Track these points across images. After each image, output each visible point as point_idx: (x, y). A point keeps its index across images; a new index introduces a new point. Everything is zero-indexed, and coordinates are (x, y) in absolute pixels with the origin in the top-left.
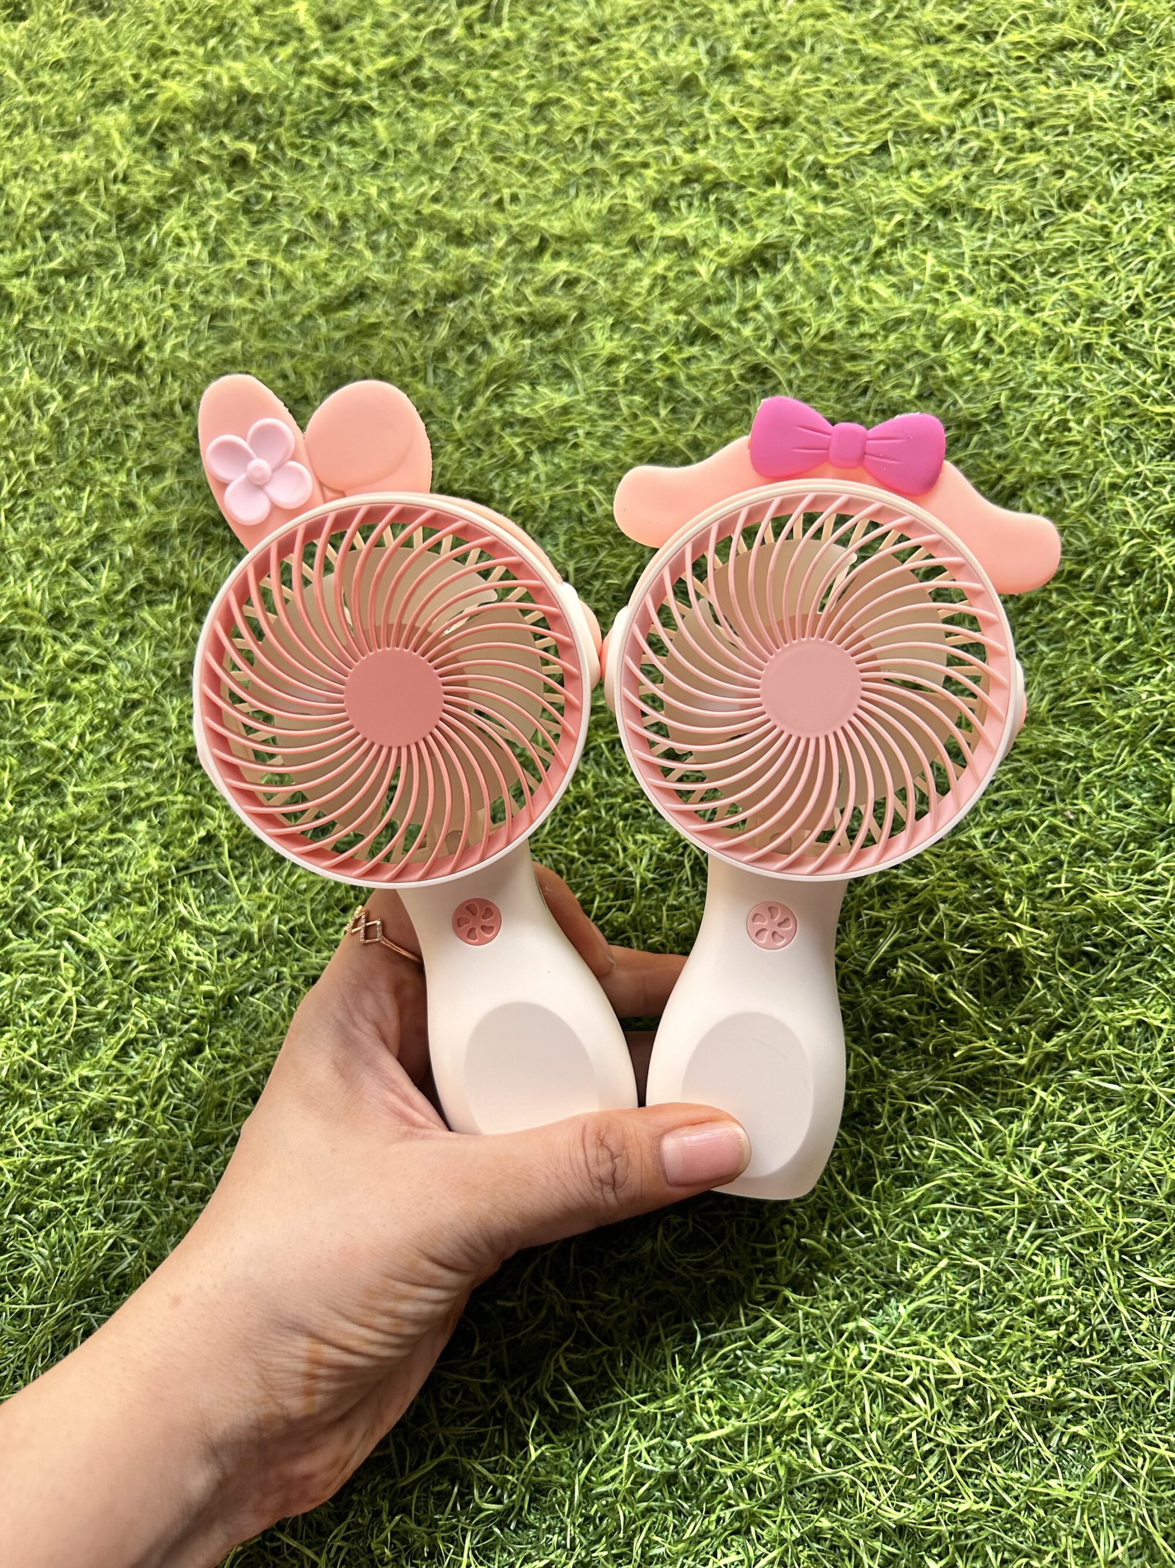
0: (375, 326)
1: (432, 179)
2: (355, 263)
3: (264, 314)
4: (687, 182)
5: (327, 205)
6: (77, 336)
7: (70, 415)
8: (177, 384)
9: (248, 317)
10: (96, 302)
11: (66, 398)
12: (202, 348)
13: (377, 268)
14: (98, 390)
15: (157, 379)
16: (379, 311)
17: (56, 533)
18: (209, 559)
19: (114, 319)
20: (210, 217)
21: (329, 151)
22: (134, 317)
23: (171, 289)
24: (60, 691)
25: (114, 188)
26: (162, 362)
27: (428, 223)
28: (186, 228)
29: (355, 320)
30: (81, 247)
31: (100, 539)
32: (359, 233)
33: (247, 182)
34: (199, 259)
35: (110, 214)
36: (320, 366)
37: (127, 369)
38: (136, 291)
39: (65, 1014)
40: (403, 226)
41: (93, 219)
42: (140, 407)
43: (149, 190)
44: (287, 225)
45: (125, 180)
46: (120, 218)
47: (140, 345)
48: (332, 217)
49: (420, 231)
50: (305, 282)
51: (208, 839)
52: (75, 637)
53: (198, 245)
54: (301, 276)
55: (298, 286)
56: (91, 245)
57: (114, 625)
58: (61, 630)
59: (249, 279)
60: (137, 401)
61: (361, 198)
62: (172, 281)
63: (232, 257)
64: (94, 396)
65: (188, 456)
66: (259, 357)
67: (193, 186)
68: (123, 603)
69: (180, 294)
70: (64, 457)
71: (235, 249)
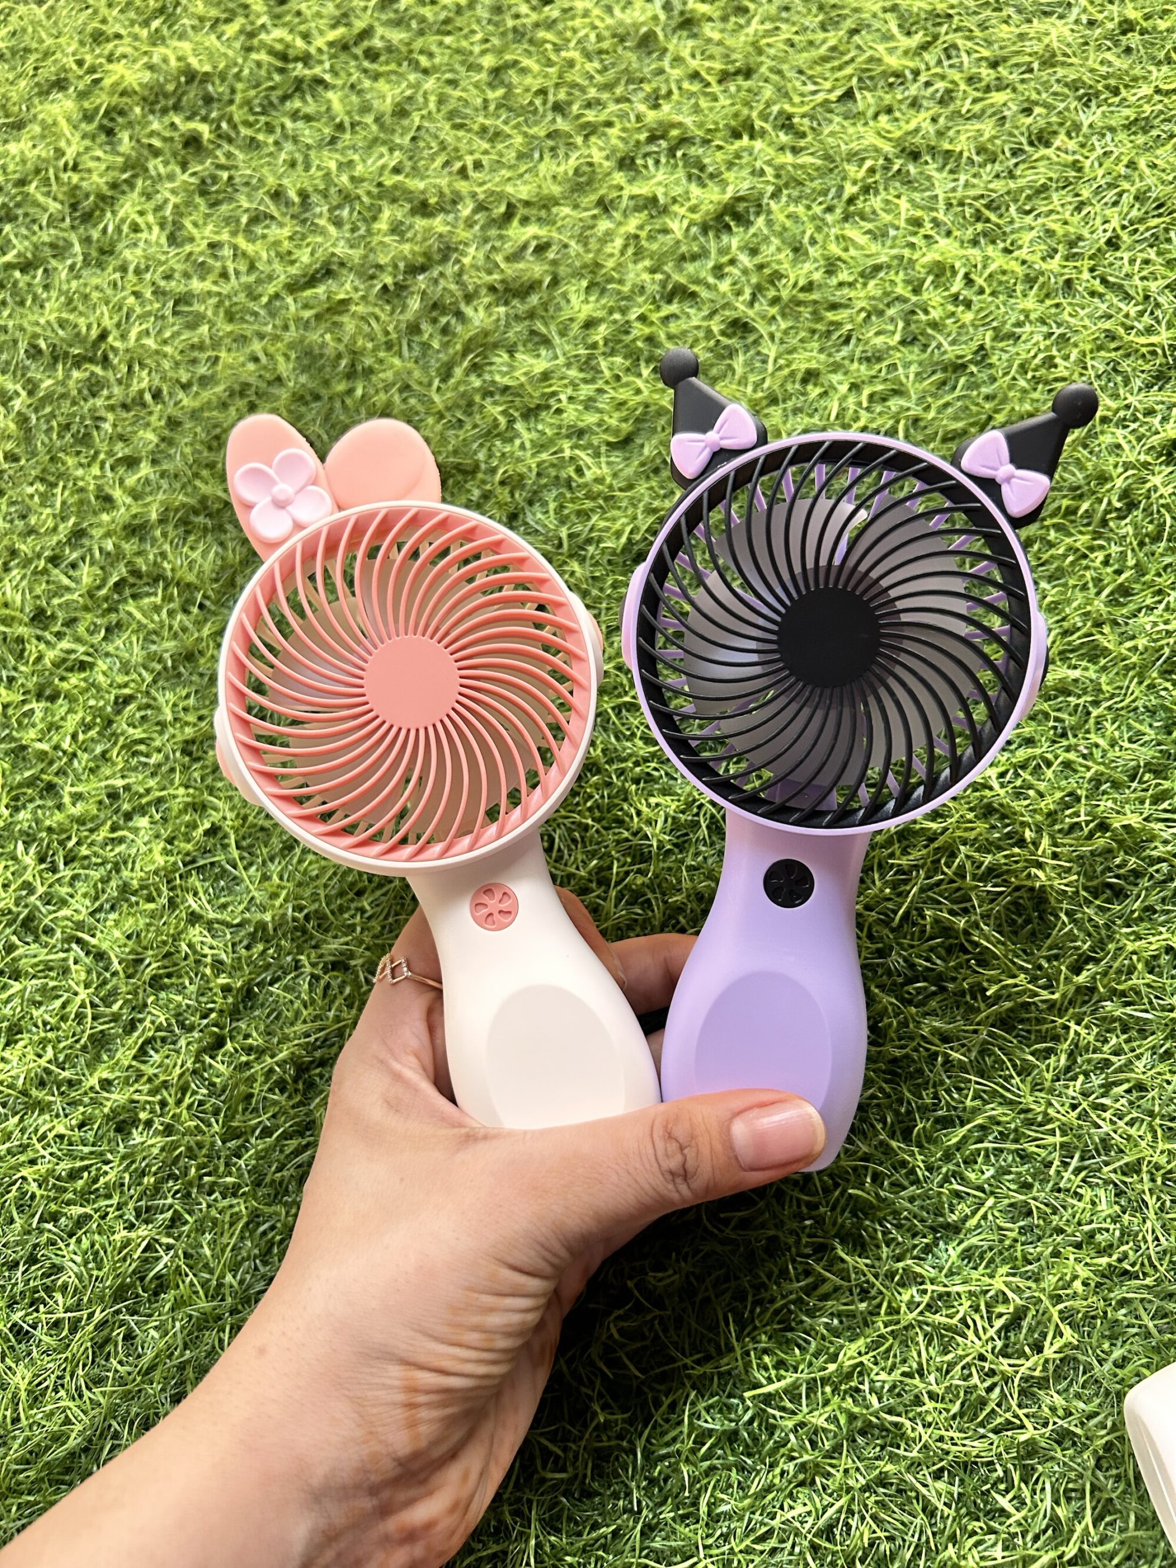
1: (391, 150)
2: (319, 239)
3: (229, 297)
4: (652, 139)
5: (285, 182)
6: (38, 330)
7: (36, 410)
9: (214, 300)
10: (54, 294)
11: (31, 393)
12: (167, 334)
13: (342, 243)
14: (63, 383)
16: (348, 286)
17: (31, 531)
19: (75, 309)
20: (166, 201)
21: (283, 126)
23: (131, 276)
24: (48, 692)
25: (65, 177)
27: (393, 195)
28: (141, 213)
29: (324, 297)
30: (35, 239)
31: (78, 534)
33: (202, 163)
34: (158, 244)
35: (62, 203)
36: (291, 346)
37: (91, 360)
38: (95, 281)
39: (80, 1017)
40: (365, 199)
41: (45, 210)
42: (109, 398)
43: (101, 176)
44: (246, 205)
45: (75, 168)
46: (74, 207)
47: (103, 336)
49: (384, 203)
50: (269, 262)
51: (213, 831)
52: (59, 635)
53: (156, 229)
56: (46, 236)
57: (99, 621)
58: (45, 628)
59: (210, 261)
60: (105, 392)
61: (320, 173)
62: (131, 268)
63: (192, 240)
64: (60, 390)
65: (163, 446)
66: (227, 341)
67: (146, 170)
68: (106, 599)
69: (141, 281)
70: (34, 454)
71: (194, 231)
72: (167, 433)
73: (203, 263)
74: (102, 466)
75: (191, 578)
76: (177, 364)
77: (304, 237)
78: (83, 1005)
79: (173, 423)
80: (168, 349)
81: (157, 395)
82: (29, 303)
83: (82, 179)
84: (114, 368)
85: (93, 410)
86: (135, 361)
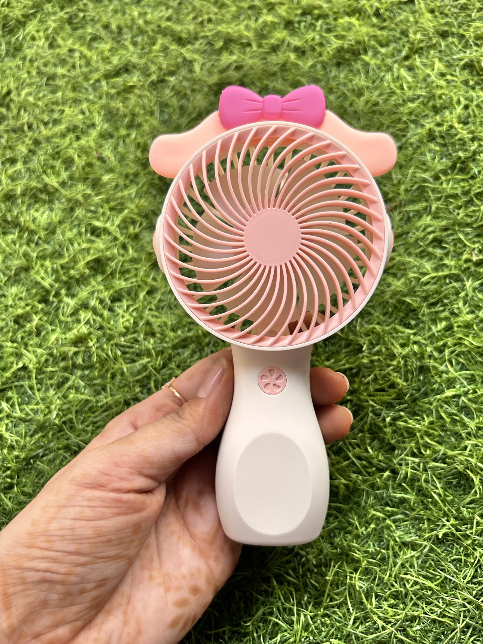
0: (133, 87)
8: (26, 115)
15: (15, 111)
18: (37, 211)
22: (7, 77)
26: (19, 102)
32: (127, 36)
48: (114, 27)
54: (95, 58)
55: (93, 63)
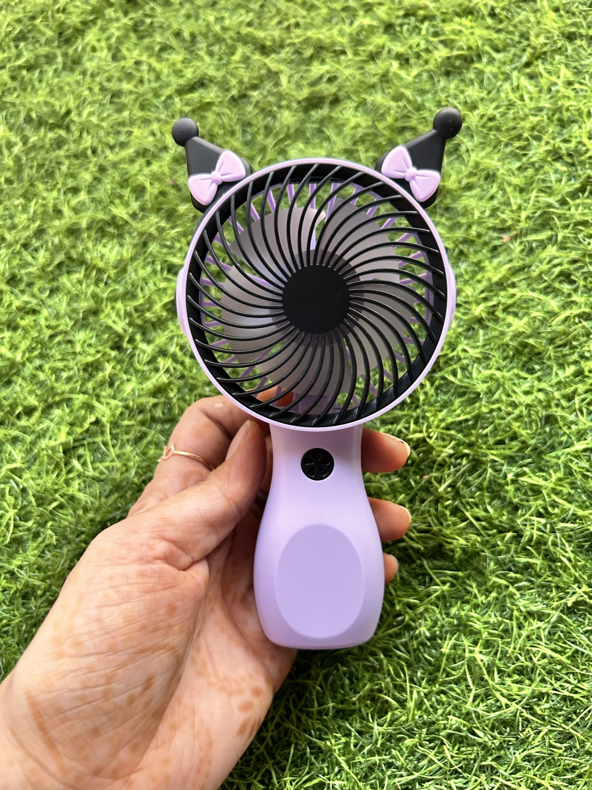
72: (98, 175)
73: (130, 74)
74: (59, 190)
75: (101, 265)
76: (108, 134)
77: (191, 62)
78: (10, 519)
79: (102, 169)
80: (104, 124)
81: (94, 152)
82: (29, 89)
83: (67, 18)
84: (72, 133)
85: (57, 157)
86: (85, 129)
